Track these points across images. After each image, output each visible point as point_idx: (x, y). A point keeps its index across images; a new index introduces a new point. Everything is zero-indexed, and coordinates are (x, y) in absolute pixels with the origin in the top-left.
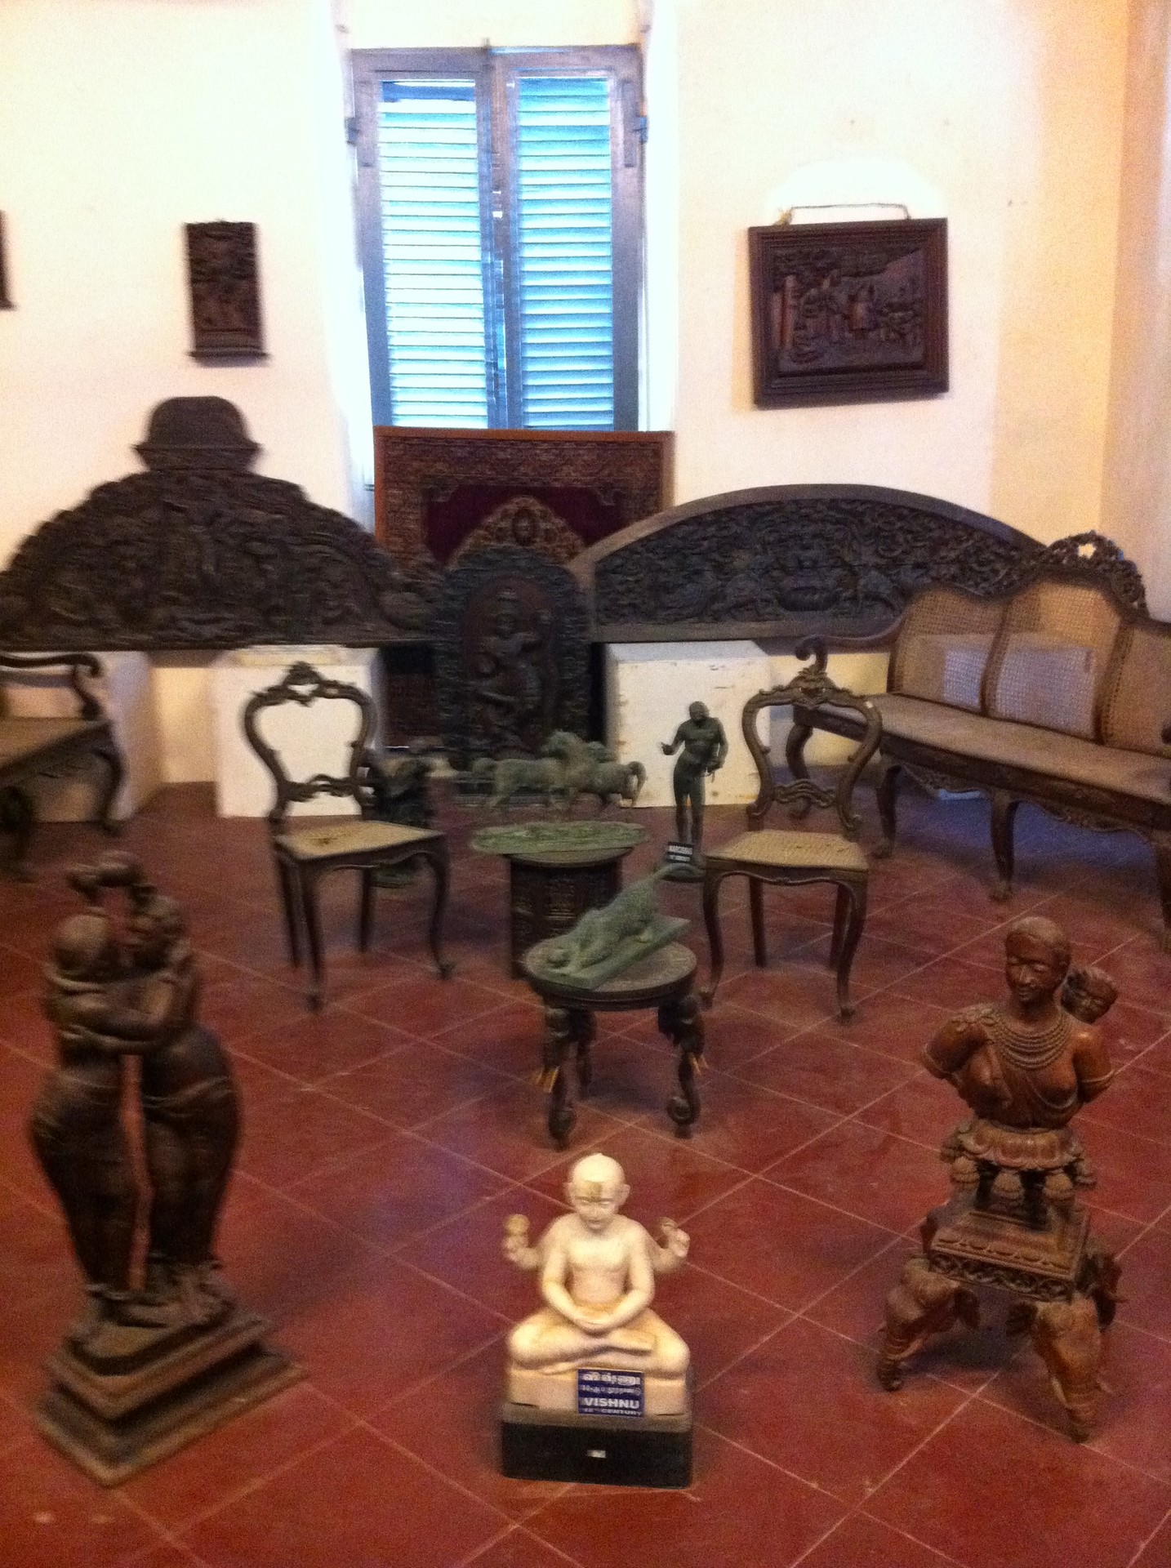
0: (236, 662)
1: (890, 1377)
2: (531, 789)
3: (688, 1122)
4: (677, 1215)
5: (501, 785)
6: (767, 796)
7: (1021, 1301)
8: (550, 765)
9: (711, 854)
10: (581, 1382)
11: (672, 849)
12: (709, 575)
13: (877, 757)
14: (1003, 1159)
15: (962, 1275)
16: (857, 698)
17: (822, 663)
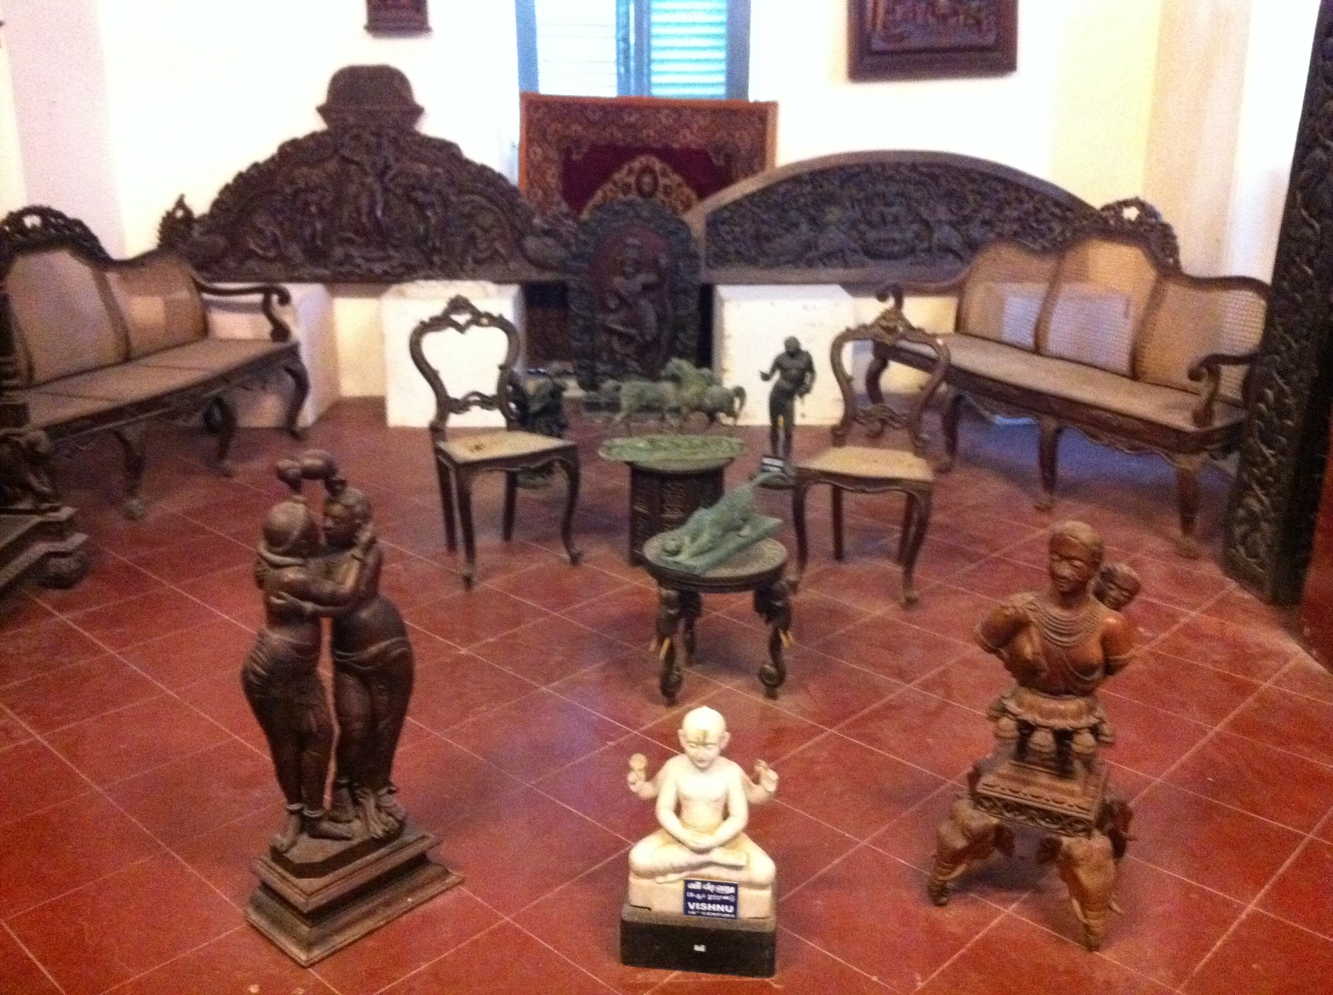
0: (402, 294)
1: (938, 895)
2: (650, 408)
3: (775, 686)
4: (769, 760)
5: (625, 403)
6: (850, 417)
7: (1048, 835)
8: (667, 387)
9: (802, 465)
10: (687, 890)
11: (767, 461)
12: (804, 227)
13: (943, 388)
14: (1040, 720)
15: (1002, 814)
16: (928, 335)
17: (899, 304)
